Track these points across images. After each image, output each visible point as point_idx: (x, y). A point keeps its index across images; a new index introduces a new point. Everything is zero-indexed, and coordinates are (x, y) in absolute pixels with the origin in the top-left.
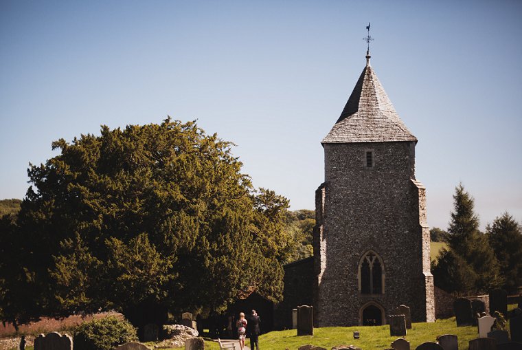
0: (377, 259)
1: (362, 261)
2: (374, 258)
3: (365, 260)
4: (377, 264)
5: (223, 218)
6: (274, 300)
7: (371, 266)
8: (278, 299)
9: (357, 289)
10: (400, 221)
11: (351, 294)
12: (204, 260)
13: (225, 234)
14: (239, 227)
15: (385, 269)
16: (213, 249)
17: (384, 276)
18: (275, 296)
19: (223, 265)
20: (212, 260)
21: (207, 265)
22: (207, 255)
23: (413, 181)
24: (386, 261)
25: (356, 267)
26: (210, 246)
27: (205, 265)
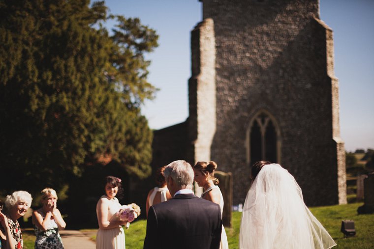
0: (270, 123)
1: (251, 124)
2: (267, 120)
3: (255, 122)
4: (271, 128)
5: (63, 32)
6: (140, 173)
7: (263, 130)
8: (145, 171)
9: (244, 161)
10: (301, 72)
11: (237, 168)
12: (29, 99)
13: (66, 59)
14: (89, 49)
15: (282, 134)
16: (44, 81)
17: (279, 144)
18: (140, 168)
19: (63, 108)
20: (41, 99)
21: (34, 107)
22: (34, 91)
23: (317, 20)
24: (283, 124)
25: (242, 131)
26: (40, 77)
27: (29, 108)
